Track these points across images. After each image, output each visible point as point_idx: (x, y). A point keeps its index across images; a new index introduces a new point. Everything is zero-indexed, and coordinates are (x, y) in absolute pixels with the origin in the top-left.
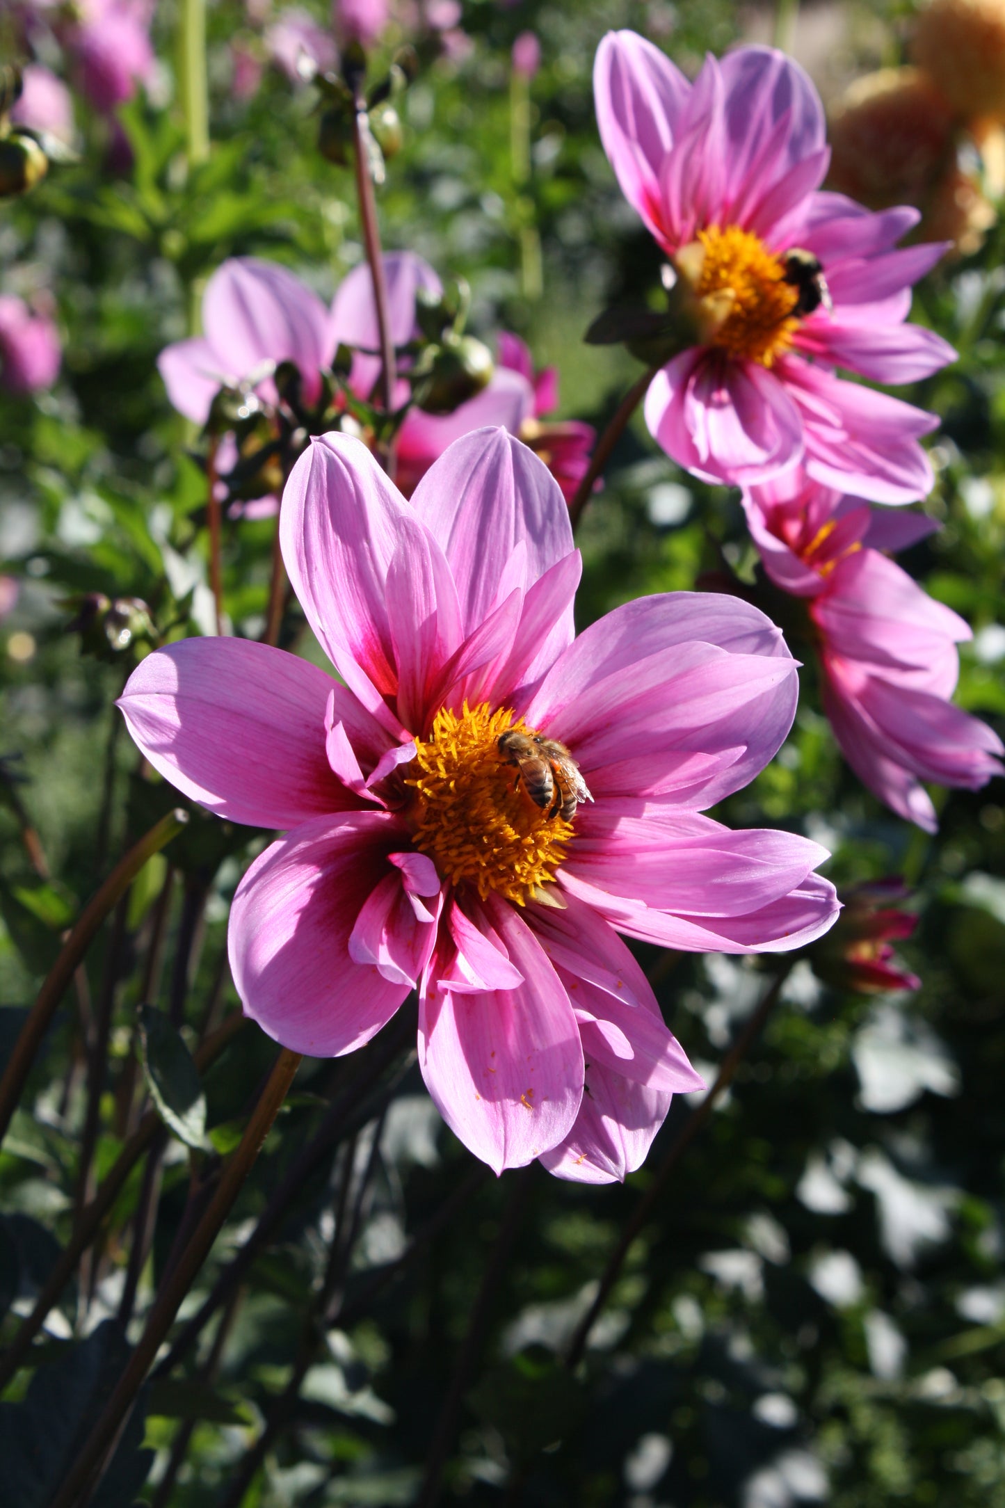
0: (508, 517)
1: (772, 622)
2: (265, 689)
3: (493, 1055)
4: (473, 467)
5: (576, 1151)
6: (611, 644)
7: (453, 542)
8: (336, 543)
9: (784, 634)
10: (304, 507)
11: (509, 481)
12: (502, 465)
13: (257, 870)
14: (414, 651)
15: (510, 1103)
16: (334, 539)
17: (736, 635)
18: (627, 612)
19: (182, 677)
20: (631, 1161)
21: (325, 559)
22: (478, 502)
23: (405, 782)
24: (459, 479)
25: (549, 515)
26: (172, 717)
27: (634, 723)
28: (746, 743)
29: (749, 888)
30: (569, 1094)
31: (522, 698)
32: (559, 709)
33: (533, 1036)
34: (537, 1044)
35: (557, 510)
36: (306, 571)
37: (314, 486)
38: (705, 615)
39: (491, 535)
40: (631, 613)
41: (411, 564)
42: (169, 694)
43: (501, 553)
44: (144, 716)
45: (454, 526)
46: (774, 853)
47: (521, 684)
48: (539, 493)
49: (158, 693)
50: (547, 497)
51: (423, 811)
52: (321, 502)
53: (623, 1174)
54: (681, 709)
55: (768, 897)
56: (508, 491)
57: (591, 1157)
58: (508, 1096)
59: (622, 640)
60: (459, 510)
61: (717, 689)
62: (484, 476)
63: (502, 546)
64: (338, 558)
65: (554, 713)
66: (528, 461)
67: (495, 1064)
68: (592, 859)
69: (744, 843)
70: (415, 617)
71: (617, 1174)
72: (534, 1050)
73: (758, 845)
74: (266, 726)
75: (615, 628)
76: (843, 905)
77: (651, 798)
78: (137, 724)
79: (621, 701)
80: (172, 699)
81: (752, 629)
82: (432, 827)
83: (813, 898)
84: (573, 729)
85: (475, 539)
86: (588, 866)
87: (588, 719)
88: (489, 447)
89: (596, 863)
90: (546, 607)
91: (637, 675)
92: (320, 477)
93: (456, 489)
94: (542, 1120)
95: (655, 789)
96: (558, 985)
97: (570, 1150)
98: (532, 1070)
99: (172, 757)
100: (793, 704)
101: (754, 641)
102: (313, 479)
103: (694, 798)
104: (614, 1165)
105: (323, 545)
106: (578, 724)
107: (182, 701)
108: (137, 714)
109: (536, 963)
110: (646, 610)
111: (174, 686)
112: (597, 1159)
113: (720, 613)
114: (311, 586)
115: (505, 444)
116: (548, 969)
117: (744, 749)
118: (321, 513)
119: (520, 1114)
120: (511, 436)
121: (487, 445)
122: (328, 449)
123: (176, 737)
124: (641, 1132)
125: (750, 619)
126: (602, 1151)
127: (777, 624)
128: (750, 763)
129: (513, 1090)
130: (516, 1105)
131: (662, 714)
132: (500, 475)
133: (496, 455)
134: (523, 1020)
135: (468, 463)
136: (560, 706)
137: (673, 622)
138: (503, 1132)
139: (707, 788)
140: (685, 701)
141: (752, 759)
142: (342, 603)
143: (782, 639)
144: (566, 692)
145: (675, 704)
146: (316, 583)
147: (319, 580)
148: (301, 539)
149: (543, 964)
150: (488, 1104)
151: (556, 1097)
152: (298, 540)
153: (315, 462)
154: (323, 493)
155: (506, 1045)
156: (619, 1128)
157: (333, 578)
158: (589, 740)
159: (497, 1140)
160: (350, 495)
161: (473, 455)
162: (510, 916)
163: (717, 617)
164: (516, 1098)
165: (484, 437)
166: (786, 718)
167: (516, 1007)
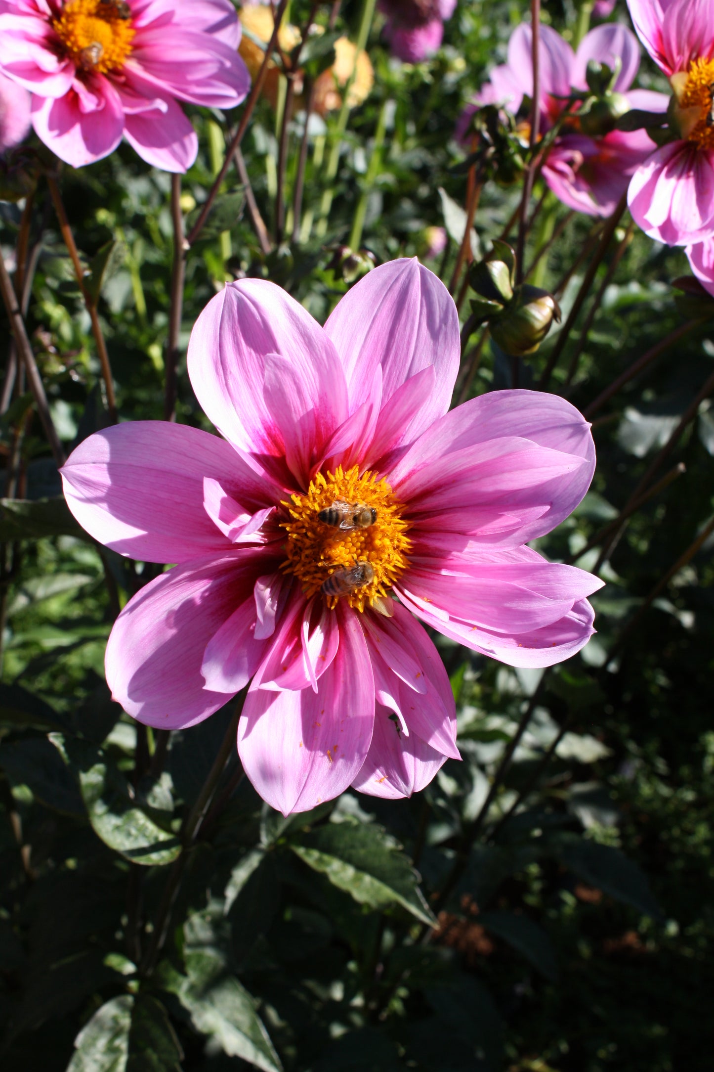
0: (413, 321)
1: (584, 418)
2: (185, 455)
3: (323, 712)
4: (390, 286)
5: (382, 772)
6: (468, 423)
7: (369, 339)
8: (250, 354)
9: (592, 429)
10: (219, 332)
11: (417, 296)
12: (411, 284)
13: (142, 596)
14: (296, 434)
15: (320, 753)
16: (248, 351)
17: (558, 424)
18: (481, 401)
19: (113, 452)
20: (418, 784)
21: (240, 364)
22: (391, 310)
23: (280, 525)
24: (377, 295)
25: (444, 320)
26: (104, 478)
27: (473, 482)
28: (551, 504)
29: (526, 615)
30: (356, 757)
31: (397, 456)
32: (422, 466)
33: (349, 706)
34: (350, 713)
35: (450, 318)
36: (222, 374)
37: (226, 318)
38: (539, 408)
39: (399, 334)
40: (484, 402)
41: (283, 383)
42: (104, 463)
43: (405, 346)
44: (80, 479)
45: (371, 327)
46: (561, 582)
47: (399, 445)
48: (439, 305)
49: (94, 463)
50: (444, 308)
51: (291, 546)
52: (233, 328)
53: (410, 793)
54: (507, 476)
55: (537, 624)
56: (415, 304)
57: (390, 778)
58: (321, 749)
59: (477, 420)
60: (376, 316)
61: (531, 467)
62: (397, 293)
63: (406, 343)
64: (253, 364)
65: (418, 469)
66: (433, 282)
67: (322, 720)
68: (427, 575)
69: (542, 571)
70: (294, 415)
71: (405, 793)
72: (347, 716)
73: (550, 575)
74: (188, 478)
75: (471, 411)
76: (596, 632)
77: (474, 537)
78: (75, 485)
79: (461, 468)
80: (105, 466)
81: (570, 422)
82: (296, 558)
83: (577, 621)
84: (425, 485)
85: (387, 337)
86: (423, 579)
87: (436, 479)
88: (402, 272)
89: (429, 578)
90: (410, 401)
91: (472, 454)
92: (231, 311)
93: (374, 301)
94: (334, 773)
95: (479, 531)
96: (370, 674)
97: (378, 771)
98: (342, 731)
99: (105, 505)
100: (589, 481)
101: (569, 431)
102: (226, 313)
103: (504, 541)
104: (405, 786)
105: (238, 356)
106: (429, 482)
107: (113, 468)
108: (74, 478)
109: (362, 656)
110: (495, 401)
111: (107, 458)
112: (395, 781)
113: (549, 407)
114: (227, 385)
115: (415, 270)
116: (367, 661)
117: (548, 508)
118: (235, 335)
119: (323, 762)
120: (420, 264)
121: (401, 270)
122: (238, 292)
123: (108, 491)
124: (431, 763)
125: (569, 414)
126: (398, 775)
127: (588, 420)
128: (550, 519)
129: (326, 743)
130: (323, 756)
131: (494, 478)
132: (409, 293)
133: (407, 277)
134: (346, 693)
135: (385, 283)
136: (423, 463)
137: (516, 410)
138: (306, 777)
139: (516, 534)
140: (510, 471)
141: (552, 517)
142: (256, 394)
143: (590, 432)
144: (429, 454)
145: (503, 472)
146: (230, 383)
147: (235, 379)
148: (217, 354)
149: (365, 656)
150: (307, 751)
151: (349, 758)
152: (215, 355)
153: (227, 302)
154: (235, 323)
155: (331, 707)
156: (415, 761)
157: (248, 376)
158: (439, 491)
159: (299, 784)
160: (258, 323)
161: (390, 277)
162: (352, 617)
163: (547, 410)
164: (325, 753)
165: (398, 265)
166: (581, 491)
167: (343, 682)
